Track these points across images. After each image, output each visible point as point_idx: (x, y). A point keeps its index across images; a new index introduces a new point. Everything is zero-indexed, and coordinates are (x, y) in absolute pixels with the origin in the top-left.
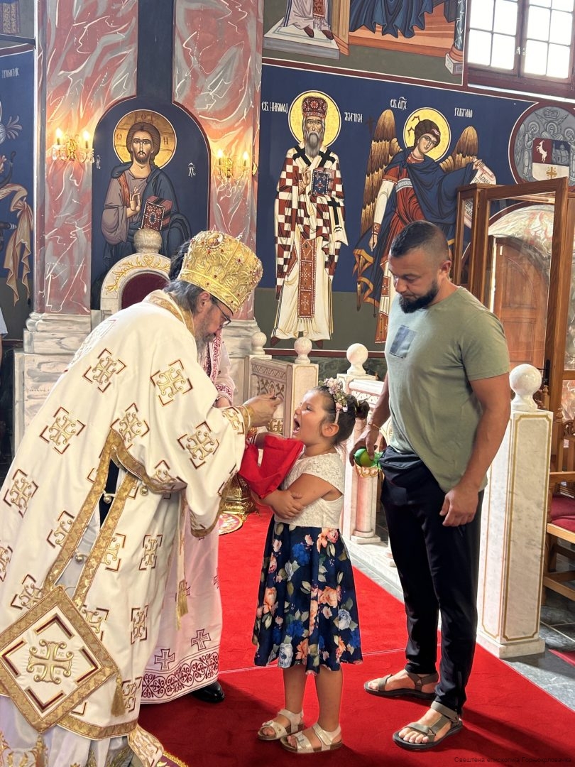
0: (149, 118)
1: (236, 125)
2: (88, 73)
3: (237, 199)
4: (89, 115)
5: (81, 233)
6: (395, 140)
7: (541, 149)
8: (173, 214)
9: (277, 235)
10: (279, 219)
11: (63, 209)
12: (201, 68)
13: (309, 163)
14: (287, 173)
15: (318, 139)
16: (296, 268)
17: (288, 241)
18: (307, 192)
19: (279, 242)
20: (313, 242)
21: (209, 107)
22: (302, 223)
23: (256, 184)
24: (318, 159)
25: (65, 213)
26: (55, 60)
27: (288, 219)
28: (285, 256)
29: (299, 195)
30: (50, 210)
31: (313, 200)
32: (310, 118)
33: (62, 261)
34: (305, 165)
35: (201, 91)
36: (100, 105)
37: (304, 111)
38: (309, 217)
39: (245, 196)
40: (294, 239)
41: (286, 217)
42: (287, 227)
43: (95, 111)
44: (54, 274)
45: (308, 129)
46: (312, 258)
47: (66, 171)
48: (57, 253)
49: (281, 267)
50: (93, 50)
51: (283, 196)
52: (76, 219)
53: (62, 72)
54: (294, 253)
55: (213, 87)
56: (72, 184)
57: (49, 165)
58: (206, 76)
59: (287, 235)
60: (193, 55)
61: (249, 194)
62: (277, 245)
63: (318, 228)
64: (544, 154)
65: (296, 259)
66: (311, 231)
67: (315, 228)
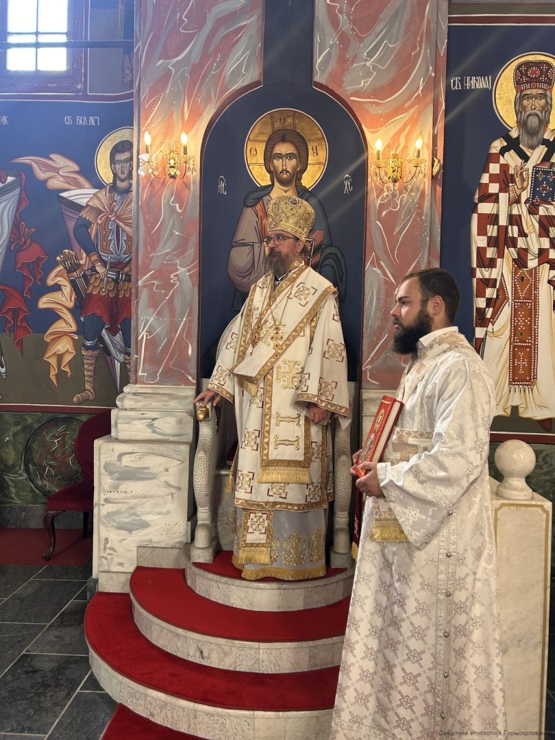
0: (290, 120)
1: (407, 105)
2: (195, 58)
3: (409, 212)
4: (196, 114)
5: (185, 275)
8: (325, 248)
9: (474, 265)
10: (479, 241)
11: (161, 244)
12: (353, 30)
13: (525, 158)
14: (491, 175)
15: (541, 121)
16: (506, 311)
17: (494, 274)
18: (524, 199)
19: (479, 275)
20: (534, 273)
21: (364, 84)
22: (515, 246)
23: (439, 189)
24: (542, 150)
25: (165, 249)
26: (152, 47)
27: (492, 242)
28: (488, 295)
29: (510, 204)
30: (146, 247)
31: (533, 210)
32: (528, 92)
33: (159, 314)
34: (519, 161)
35: (353, 62)
36: (211, 100)
37: (518, 83)
38: (526, 236)
39: (420, 206)
40: (504, 270)
41: (490, 238)
42: (491, 253)
43: (204, 108)
44: (149, 332)
45: (524, 108)
46: (532, 296)
47: (166, 193)
48: (153, 303)
49: (481, 312)
50: (201, 26)
51: (485, 208)
52: (178, 256)
53: (161, 62)
54: (502, 290)
55: (370, 55)
56: (173, 210)
57: (144, 188)
58: (361, 40)
59: (491, 264)
60: (341, 13)
61: (427, 204)
62: (475, 280)
63: (542, 253)
65: (506, 298)
66: (530, 257)
67: (537, 252)
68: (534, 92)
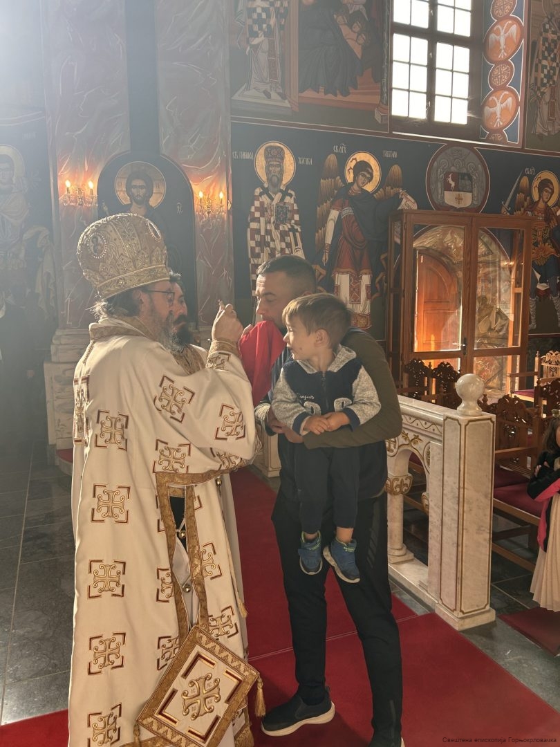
1: (213, 171)
2: (90, 133)
3: (217, 230)
4: (93, 168)
6: (338, 177)
7: (450, 180)
9: (250, 257)
10: (252, 244)
12: (182, 126)
13: (272, 199)
14: (256, 207)
15: (278, 180)
17: (259, 261)
19: (252, 262)
21: (189, 157)
22: (269, 247)
23: (231, 217)
27: (258, 244)
29: (266, 224)
30: (66, 246)
31: (277, 228)
32: (272, 163)
33: (77, 287)
34: (269, 200)
35: (183, 144)
36: (101, 159)
37: (266, 158)
39: (222, 227)
40: (264, 259)
41: (257, 242)
42: (257, 250)
43: (97, 164)
44: (72, 297)
45: (270, 171)
47: (76, 214)
48: (73, 280)
49: (254, 282)
51: (254, 225)
53: (67, 133)
55: (192, 141)
57: (62, 210)
58: (186, 132)
59: (258, 256)
60: (175, 116)
61: (226, 226)
62: (250, 265)
64: (453, 184)
66: (277, 252)
67: (279, 249)
68: (275, 163)
